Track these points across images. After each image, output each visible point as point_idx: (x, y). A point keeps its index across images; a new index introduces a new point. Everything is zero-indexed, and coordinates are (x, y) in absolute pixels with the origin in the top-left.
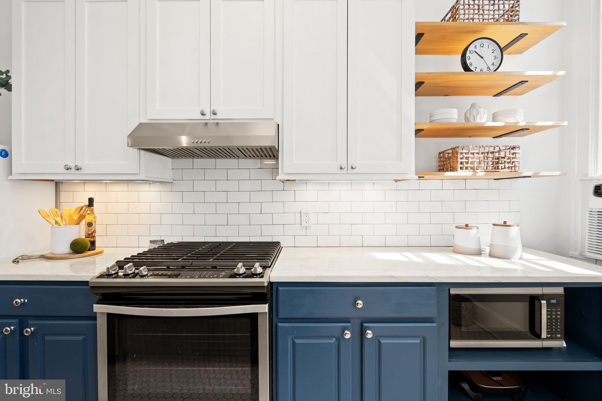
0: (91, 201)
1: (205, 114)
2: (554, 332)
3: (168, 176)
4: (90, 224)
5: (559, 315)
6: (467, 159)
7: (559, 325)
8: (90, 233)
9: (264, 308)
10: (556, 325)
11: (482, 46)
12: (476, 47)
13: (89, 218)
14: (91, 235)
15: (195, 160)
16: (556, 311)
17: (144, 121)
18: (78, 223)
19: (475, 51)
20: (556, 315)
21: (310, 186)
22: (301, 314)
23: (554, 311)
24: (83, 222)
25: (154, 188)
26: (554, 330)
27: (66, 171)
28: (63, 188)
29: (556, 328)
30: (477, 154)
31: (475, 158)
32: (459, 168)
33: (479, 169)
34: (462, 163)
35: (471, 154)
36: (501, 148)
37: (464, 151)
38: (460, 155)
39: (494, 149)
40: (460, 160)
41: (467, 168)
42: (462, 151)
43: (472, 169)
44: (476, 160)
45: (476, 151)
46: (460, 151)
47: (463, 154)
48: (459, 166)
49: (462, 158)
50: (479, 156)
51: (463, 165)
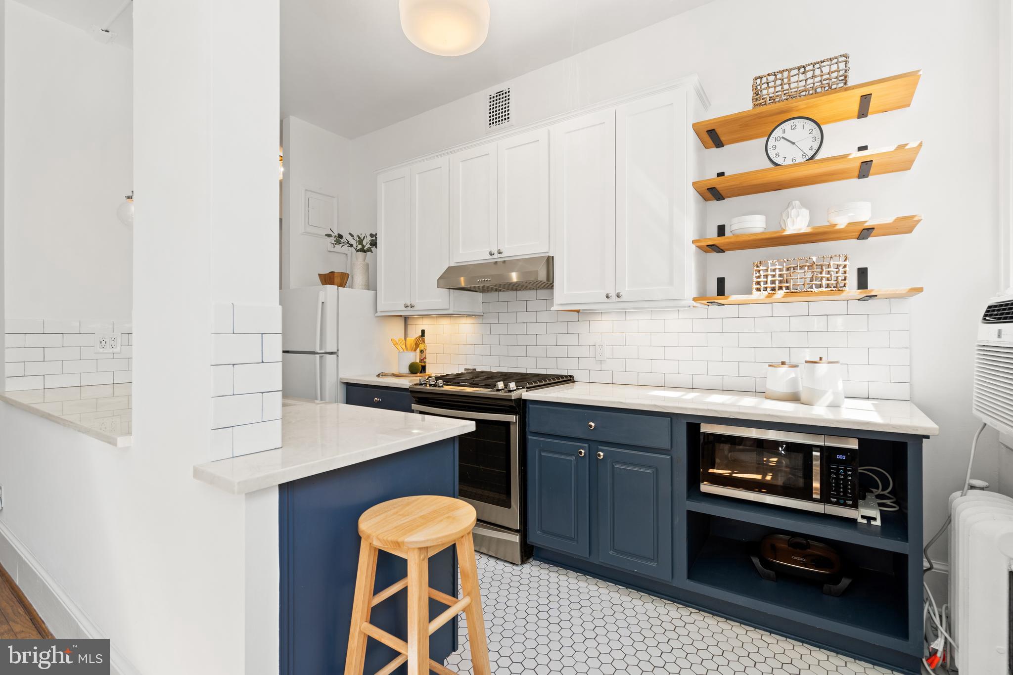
0: (423, 332)
1: (494, 254)
2: (842, 496)
3: (479, 309)
4: (422, 352)
5: (849, 475)
6: (781, 277)
7: (849, 489)
8: (422, 358)
9: (513, 418)
10: (845, 488)
11: (793, 128)
12: (784, 131)
13: (422, 347)
14: (423, 360)
15: (518, 292)
16: (845, 470)
17: (452, 265)
18: (415, 350)
19: (783, 138)
20: (846, 475)
21: (604, 317)
22: (546, 430)
23: (842, 469)
24: (418, 351)
25: (469, 321)
26: (842, 494)
27: (405, 309)
28: (409, 322)
29: (845, 492)
30: (780, 270)
31: (777, 276)
32: (754, 290)
33: (783, 290)
34: (758, 283)
35: (771, 271)
36: (815, 260)
37: (761, 268)
38: (756, 273)
39: (806, 263)
40: (755, 280)
41: (765, 289)
42: (758, 268)
43: (773, 289)
44: (777, 278)
45: (778, 267)
46: (755, 268)
47: (759, 271)
48: (755, 286)
49: (759, 277)
50: (783, 272)
51: (760, 285)
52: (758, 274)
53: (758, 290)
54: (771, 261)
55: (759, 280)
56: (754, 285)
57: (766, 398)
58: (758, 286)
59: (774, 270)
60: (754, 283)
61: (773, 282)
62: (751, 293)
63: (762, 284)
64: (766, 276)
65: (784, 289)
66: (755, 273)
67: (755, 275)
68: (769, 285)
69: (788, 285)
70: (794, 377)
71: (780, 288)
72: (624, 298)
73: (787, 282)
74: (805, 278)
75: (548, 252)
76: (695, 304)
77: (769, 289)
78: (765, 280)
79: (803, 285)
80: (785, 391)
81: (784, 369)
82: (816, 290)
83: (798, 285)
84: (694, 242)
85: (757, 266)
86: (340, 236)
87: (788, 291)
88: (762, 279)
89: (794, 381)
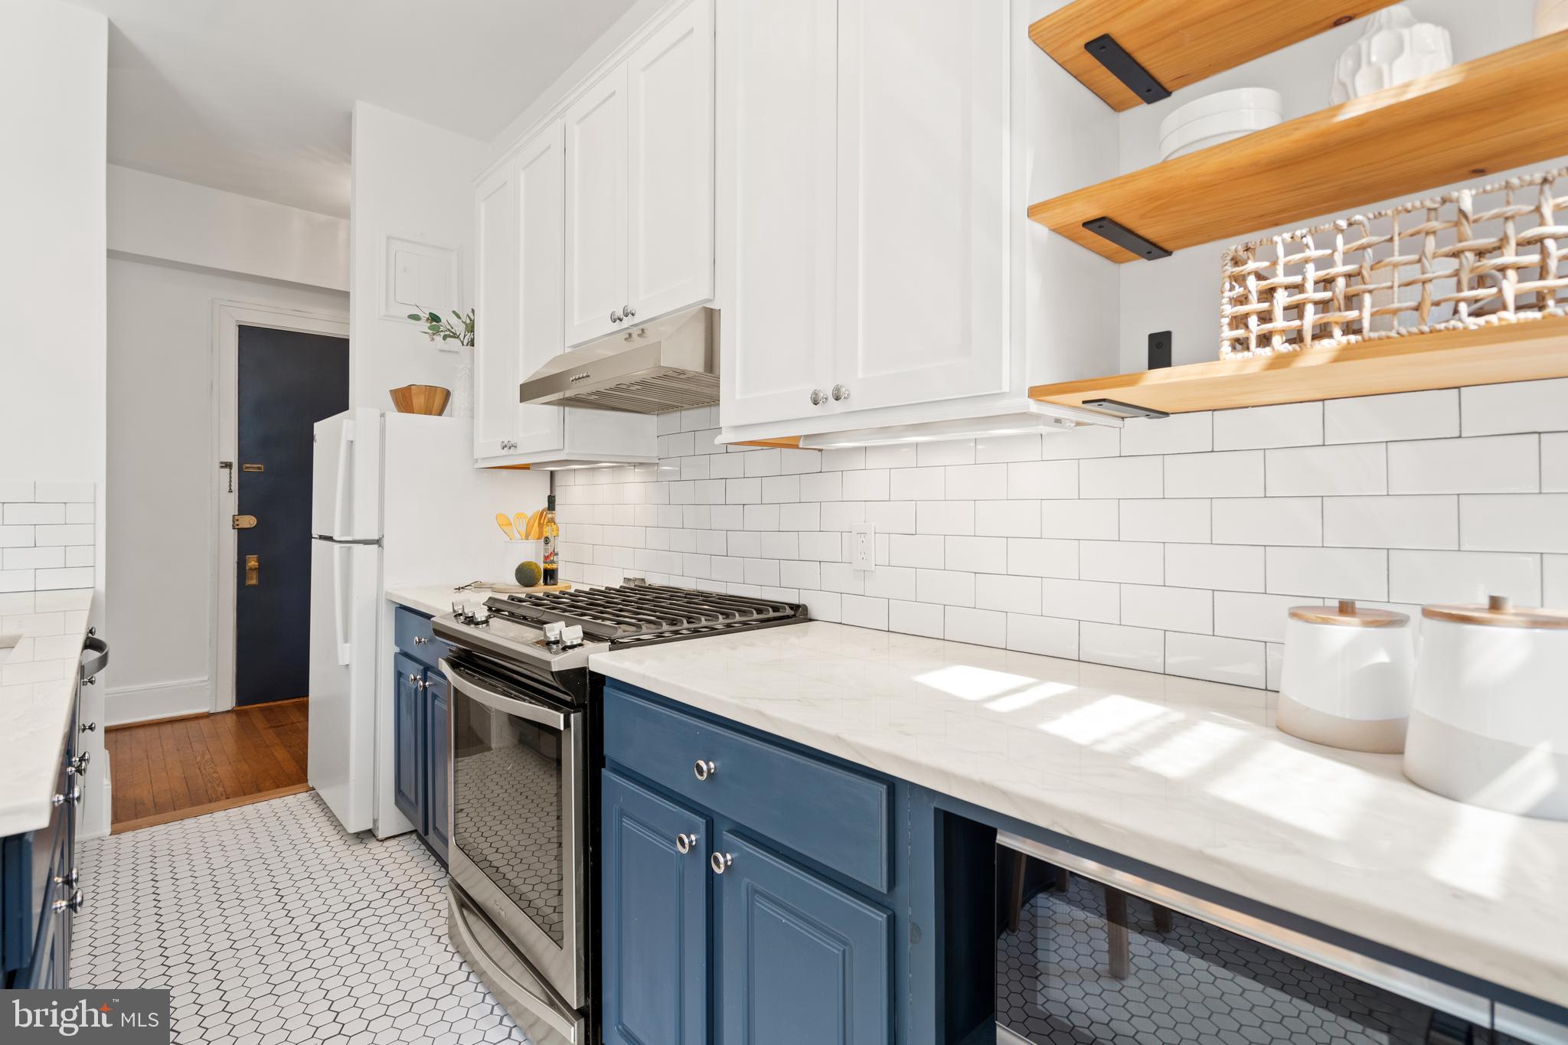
0: (550, 501)
3: (649, 449)
4: (548, 541)
8: (547, 554)
9: (558, 720)
13: (549, 531)
14: (549, 558)
18: (532, 538)
24: (539, 538)
28: (558, 481)
30: (1322, 263)
31: (1309, 286)
32: (1226, 347)
33: (1330, 336)
34: (1240, 321)
35: (1286, 274)
36: (1467, 204)
37: (1252, 265)
38: (1232, 288)
39: (1429, 220)
40: (1229, 310)
41: (1265, 340)
42: (1237, 269)
43: (1296, 338)
44: (1311, 293)
45: (1313, 253)
46: (1230, 269)
47: (1240, 279)
48: (1228, 334)
49: (1243, 300)
50: (1332, 271)
51: (1247, 327)
52: (1239, 290)
53: (1241, 344)
54: (1287, 236)
55: (1241, 309)
56: (1226, 328)
57: (1280, 728)
58: (1240, 333)
59: (1297, 268)
60: (1225, 321)
61: (1296, 310)
62: (1215, 357)
63: (1253, 321)
64: (1268, 294)
65: (1337, 332)
66: (1227, 286)
67: (1227, 294)
68: (1279, 322)
69: (1353, 314)
70: (1385, 664)
71: (1322, 332)
72: (856, 403)
73: (1349, 308)
74: (1424, 283)
75: (711, 300)
76: (1034, 407)
77: (1277, 340)
78: (1265, 306)
79: (1417, 309)
80: (1348, 716)
81: (1346, 631)
82: (1473, 323)
83: (1395, 312)
84: (1033, 212)
85: (1236, 262)
86: (434, 318)
87: (1353, 338)
88: (1255, 305)
89: (1387, 677)
